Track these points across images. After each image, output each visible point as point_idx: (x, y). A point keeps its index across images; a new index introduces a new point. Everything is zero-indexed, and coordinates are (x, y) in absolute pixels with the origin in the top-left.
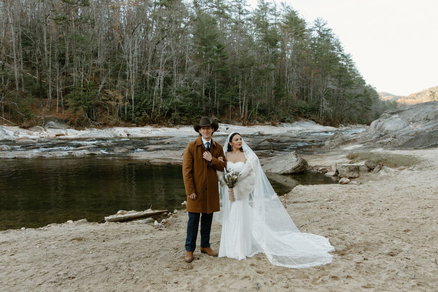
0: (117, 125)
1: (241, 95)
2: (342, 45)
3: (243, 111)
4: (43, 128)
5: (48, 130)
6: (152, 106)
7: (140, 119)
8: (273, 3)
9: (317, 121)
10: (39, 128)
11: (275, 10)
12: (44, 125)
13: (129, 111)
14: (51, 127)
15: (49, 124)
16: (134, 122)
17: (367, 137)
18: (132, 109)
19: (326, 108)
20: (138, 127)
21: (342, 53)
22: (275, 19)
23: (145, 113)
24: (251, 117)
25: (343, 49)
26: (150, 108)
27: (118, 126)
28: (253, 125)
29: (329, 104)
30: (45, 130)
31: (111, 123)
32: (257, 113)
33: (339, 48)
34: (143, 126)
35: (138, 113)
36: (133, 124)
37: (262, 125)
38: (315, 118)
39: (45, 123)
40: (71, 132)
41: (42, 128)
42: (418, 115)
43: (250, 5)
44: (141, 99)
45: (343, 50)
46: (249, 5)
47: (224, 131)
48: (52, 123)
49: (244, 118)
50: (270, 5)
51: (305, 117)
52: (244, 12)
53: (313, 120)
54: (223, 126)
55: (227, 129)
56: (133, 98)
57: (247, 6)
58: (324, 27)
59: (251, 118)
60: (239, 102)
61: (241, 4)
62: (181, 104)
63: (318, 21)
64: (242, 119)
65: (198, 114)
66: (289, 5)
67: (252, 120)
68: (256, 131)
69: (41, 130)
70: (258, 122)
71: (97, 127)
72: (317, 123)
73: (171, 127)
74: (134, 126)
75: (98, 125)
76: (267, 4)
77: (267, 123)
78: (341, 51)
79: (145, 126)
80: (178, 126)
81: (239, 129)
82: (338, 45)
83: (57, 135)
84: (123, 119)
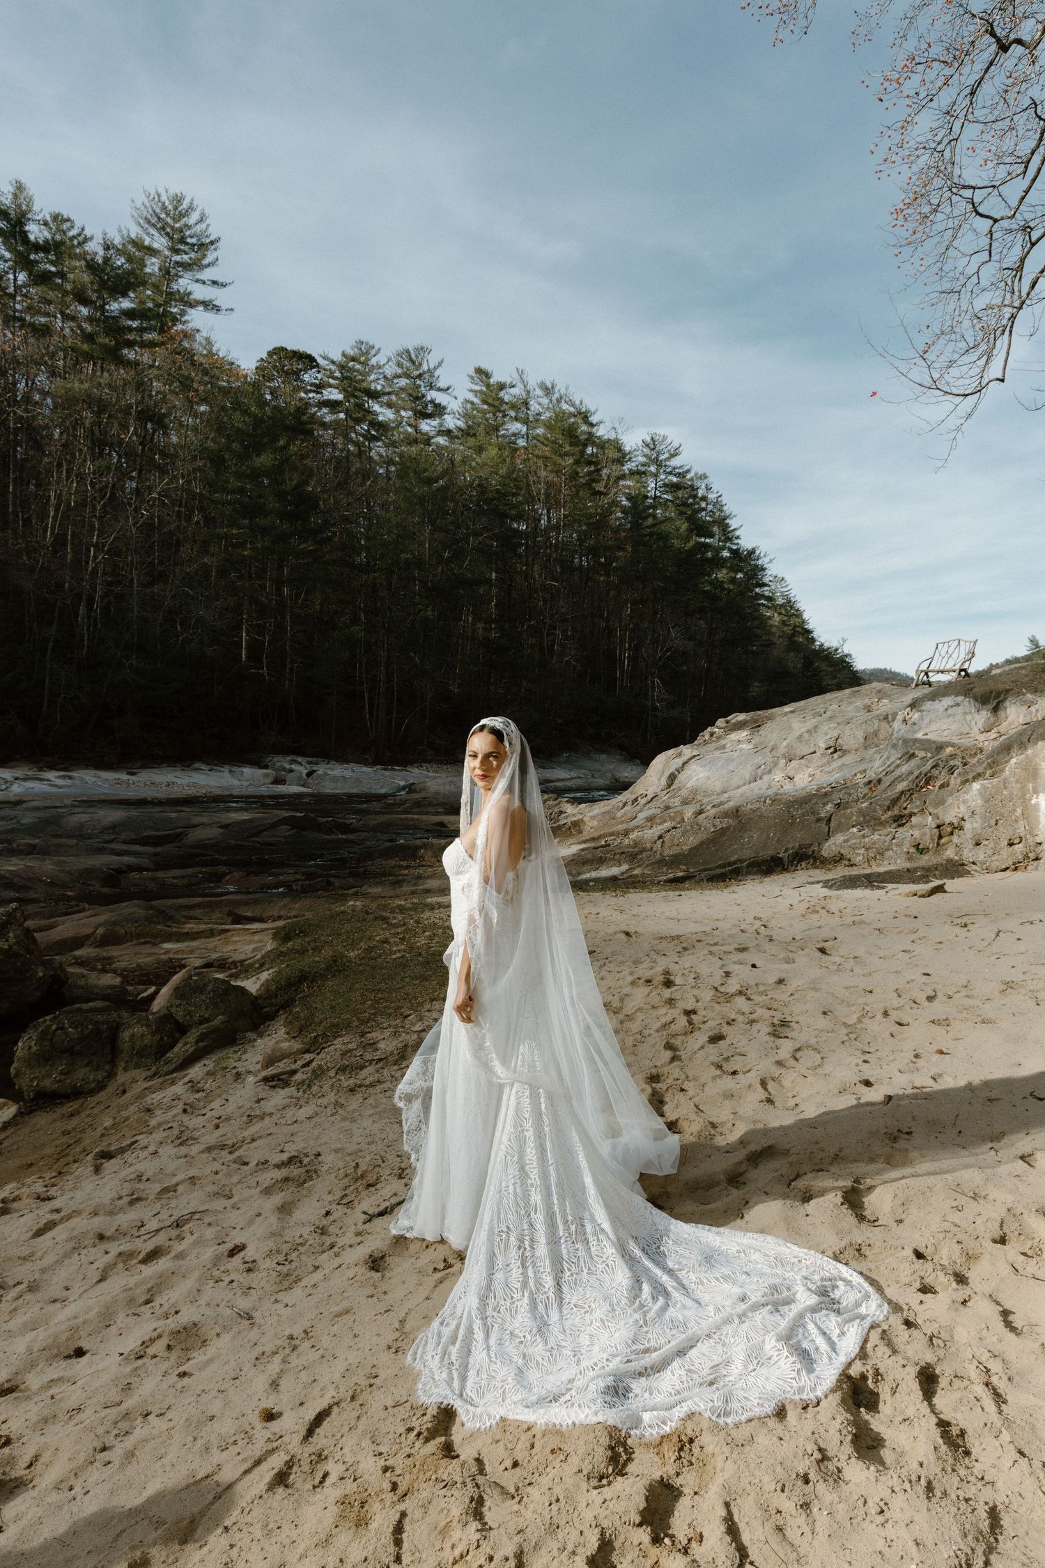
2: (733, 523)
3: (376, 714)
8: (520, 385)
11: (528, 409)
17: (619, 814)
21: (735, 547)
22: (527, 434)
24: (407, 735)
25: (737, 533)
33: (724, 530)
42: (808, 731)
43: (448, 389)
45: (738, 538)
46: (446, 386)
47: (296, 781)
50: (512, 391)
52: (430, 409)
54: (300, 764)
55: (310, 774)
57: (439, 390)
58: (675, 462)
60: (361, 684)
61: (421, 383)
63: (652, 445)
66: (563, 391)
68: (402, 783)
76: (502, 387)
78: (729, 539)
82: (722, 523)
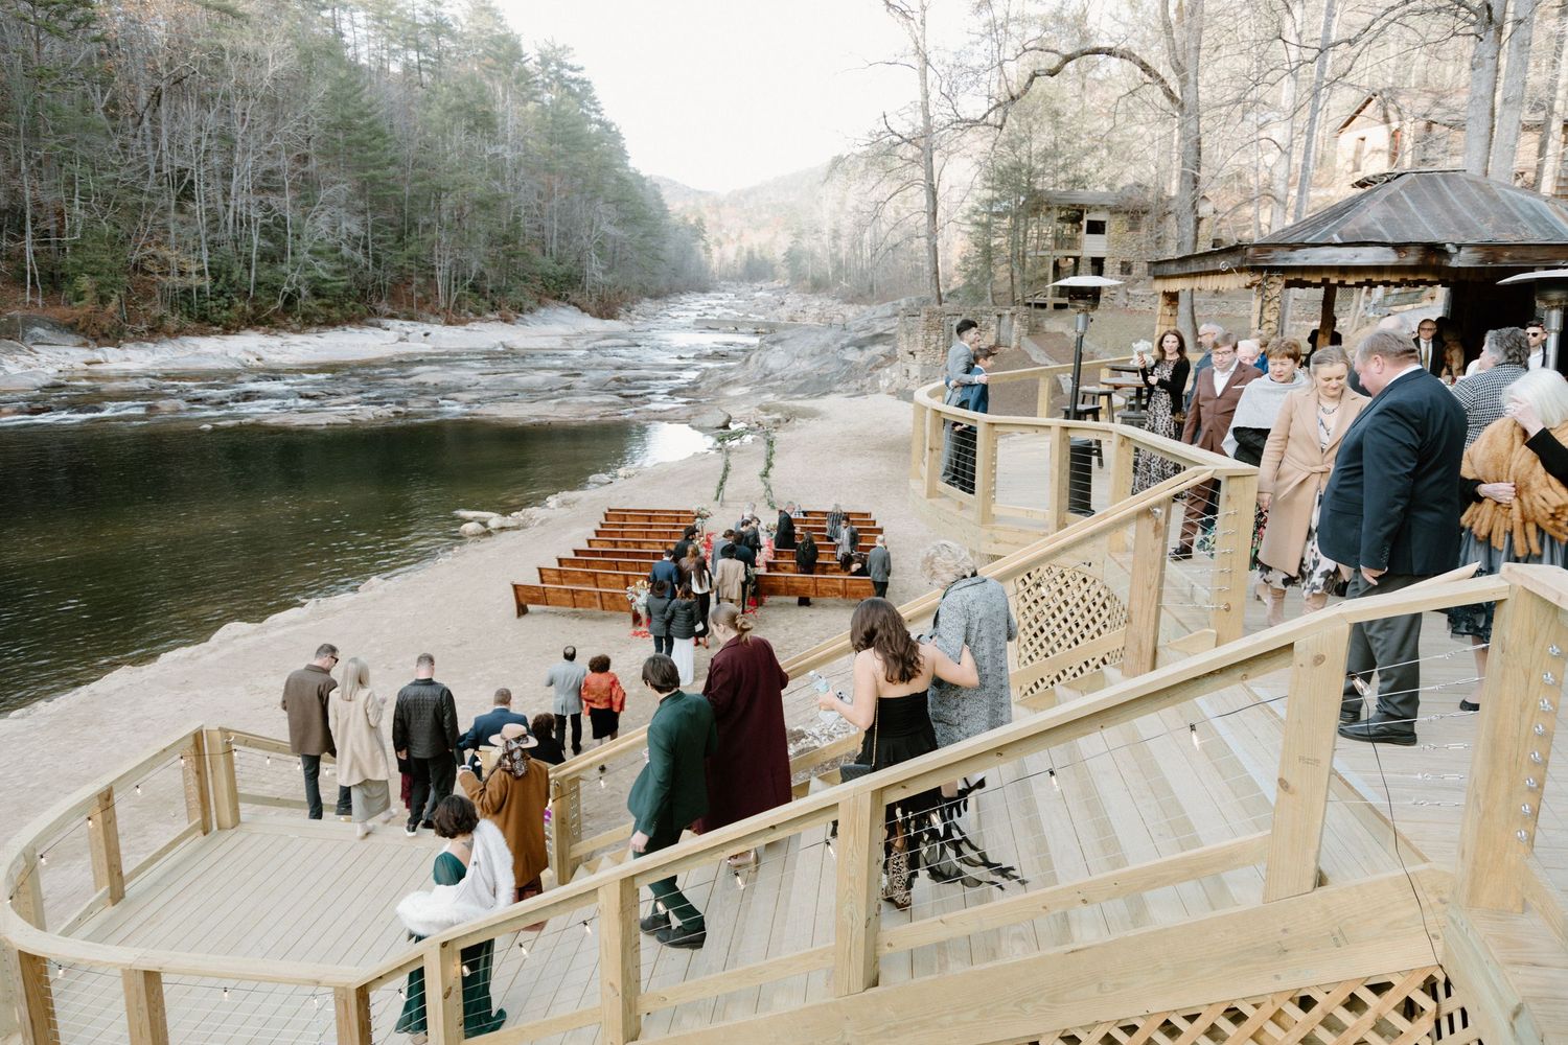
0: (180, 332)
1: (440, 256)
4: (21, 343)
6: (249, 284)
7: (233, 314)
9: (584, 306)
10: (12, 346)
12: (24, 339)
13: (202, 296)
14: (42, 341)
15: (32, 336)
16: (216, 325)
18: (206, 292)
19: (600, 277)
20: (228, 334)
26: (245, 289)
27: (187, 335)
29: (603, 267)
30: (28, 349)
31: (171, 327)
34: (238, 332)
35: (222, 302)
36: (215, 328)
37: (482, 320)
38: (579, 301)
39: (25, 332)
40: (113, 355)
41: (17, 344)
44: (225, 268)
48: (39, 331)
49: (448, 307)
51: (558, 298)
53: (575, 304)
55: (426, 335)
56: (206, 267)
60: (434, 270)
62: (325, 281)
72: (583, 311)
73: (299, 332)
74: (218, 332)
77: (489, 316)
80: (315, 329)
83: (88, 364)
84: (190, 315)
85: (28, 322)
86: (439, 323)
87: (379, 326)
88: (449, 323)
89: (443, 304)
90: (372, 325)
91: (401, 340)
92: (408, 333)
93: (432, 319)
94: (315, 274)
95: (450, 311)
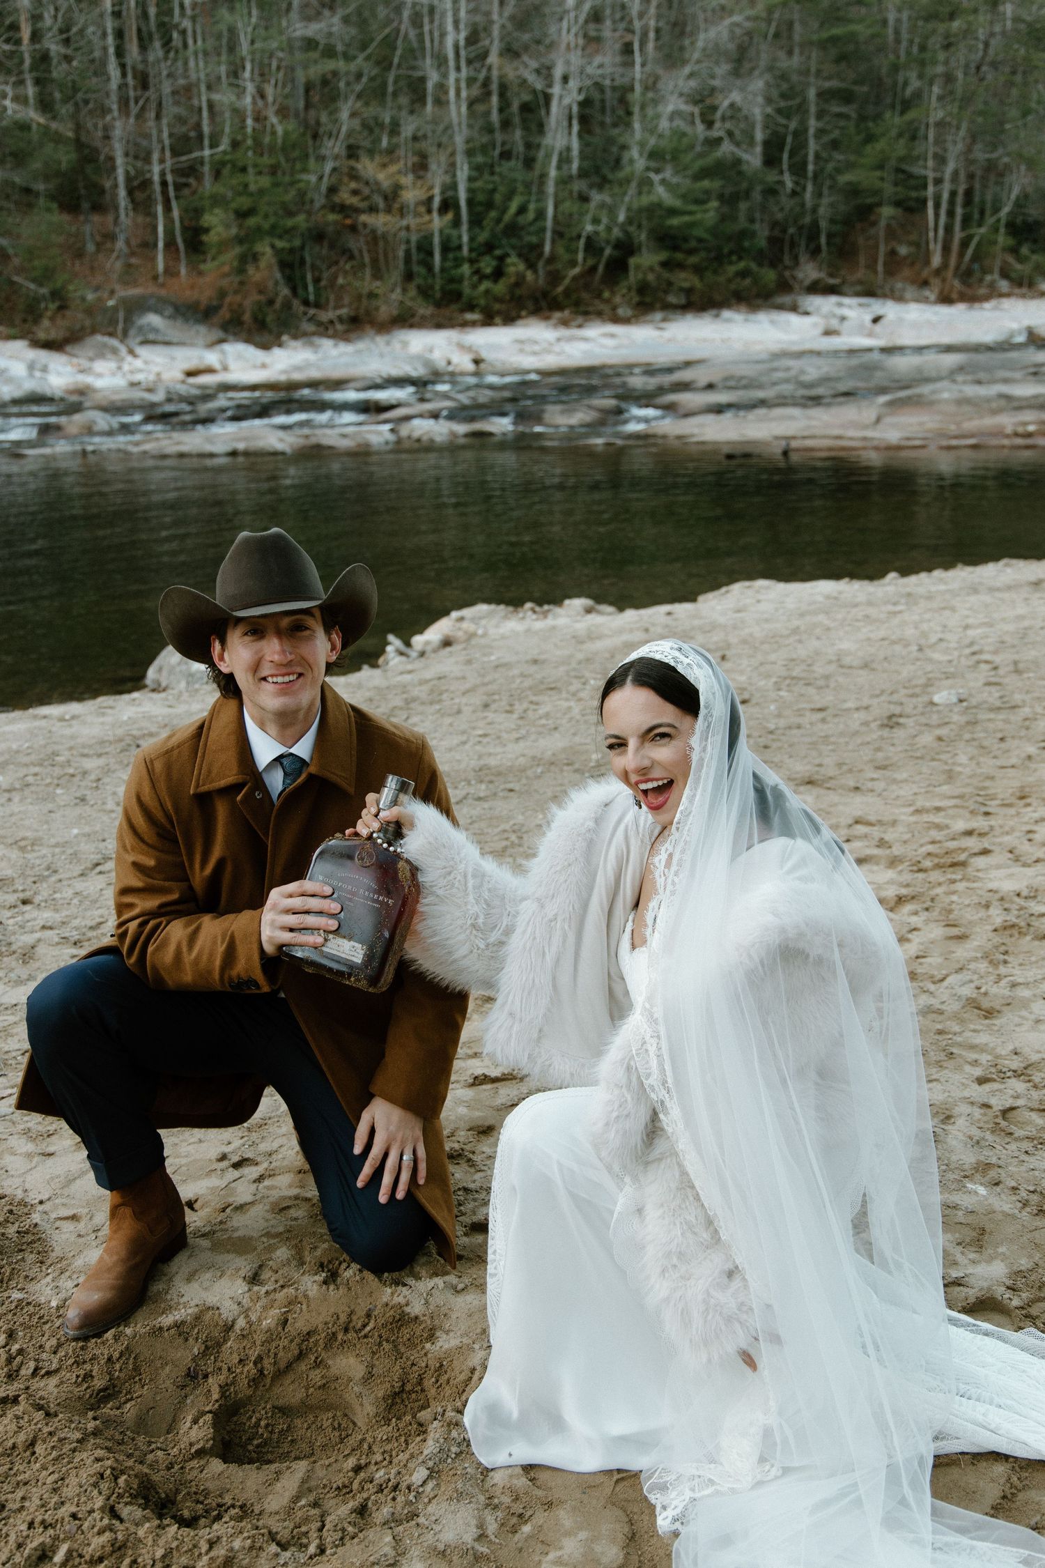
0: (405, 320)
1: (936, 156)
3: (941, 232)
4: (122, 341)
5: (143, 351)
6: (543, 230)
7: (500, 288)
10: (105, 345)
12: (125, 334)
13: (451, 256)
14: (151, 337)
15: (141, 329)
16: (471, 307)
18: (460, 247)
20: (491, 324)
23: (515, 265)
24: (976, 258)
26: (534, 239)
27: (412, 326)
28: (987, 298)
30: (131, 352)
31: (385, 311)
32: (1002, 239)
34: (509, 319)
35: (487, 265)
36: (469, 316)
37: (1023, 296)
39: (128, 321)
40: (239, 357)
41: (114, 342)
44: (498, 198)
47: (861, 330)
48: (153, 319)
49: (945, 265)
54: (850, 307)
55: (876, 320)
56: (463, 196)
59: (976, 266)
60: (925, 187)
62: (673, 212)
64: (938, 272)
65: (740, 258)
67: (977, 274)
68: (1015, 326)
69: (115, 351)
70: (1004, 285)
71: (326, 329)
73: (625, 321)
74: (473, 324)
75: (331, 322)
79: (520, 322)
80: (658, 316)
81: (934, 319)
83: (190, 374)
84: (425, 292)
85: (135, 308)
86: (925, 300)
87: (794, 308)
88: (946, 299)
89: (936, 260)
90: (781, 308)
91: (828, 333)
92: (843, 319)
93: (910, 292)
94: (653, 198)
95: (950, 273)
